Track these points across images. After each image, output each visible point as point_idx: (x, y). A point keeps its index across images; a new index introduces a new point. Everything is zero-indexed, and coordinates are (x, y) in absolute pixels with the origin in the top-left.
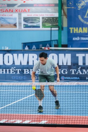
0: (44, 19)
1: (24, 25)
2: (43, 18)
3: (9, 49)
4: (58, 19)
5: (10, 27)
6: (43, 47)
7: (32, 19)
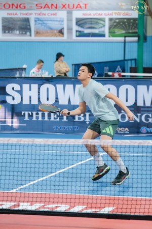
0: (113, 21)
1: (77, 31)
2: (111, 20)
3: (49, 75)
4: (137, 22)
5: (52, 36)
6: (109, 71)
7: (91, 22)
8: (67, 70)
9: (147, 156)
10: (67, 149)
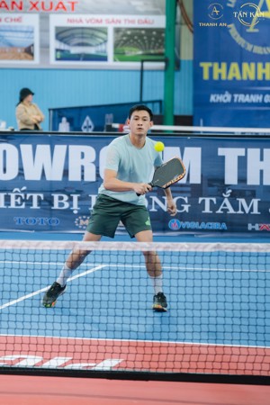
0: (121, 33)
1: (57, 50)
2: (117, 30)
3: (7, 127)
4: (163, 35)
5: (13, 58)
6: (115, 122)
7: (82, 34)
8: (39, 118)
9: (179, 271)
10: (38, 257)
